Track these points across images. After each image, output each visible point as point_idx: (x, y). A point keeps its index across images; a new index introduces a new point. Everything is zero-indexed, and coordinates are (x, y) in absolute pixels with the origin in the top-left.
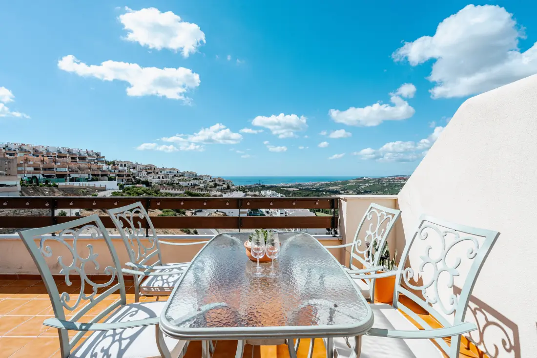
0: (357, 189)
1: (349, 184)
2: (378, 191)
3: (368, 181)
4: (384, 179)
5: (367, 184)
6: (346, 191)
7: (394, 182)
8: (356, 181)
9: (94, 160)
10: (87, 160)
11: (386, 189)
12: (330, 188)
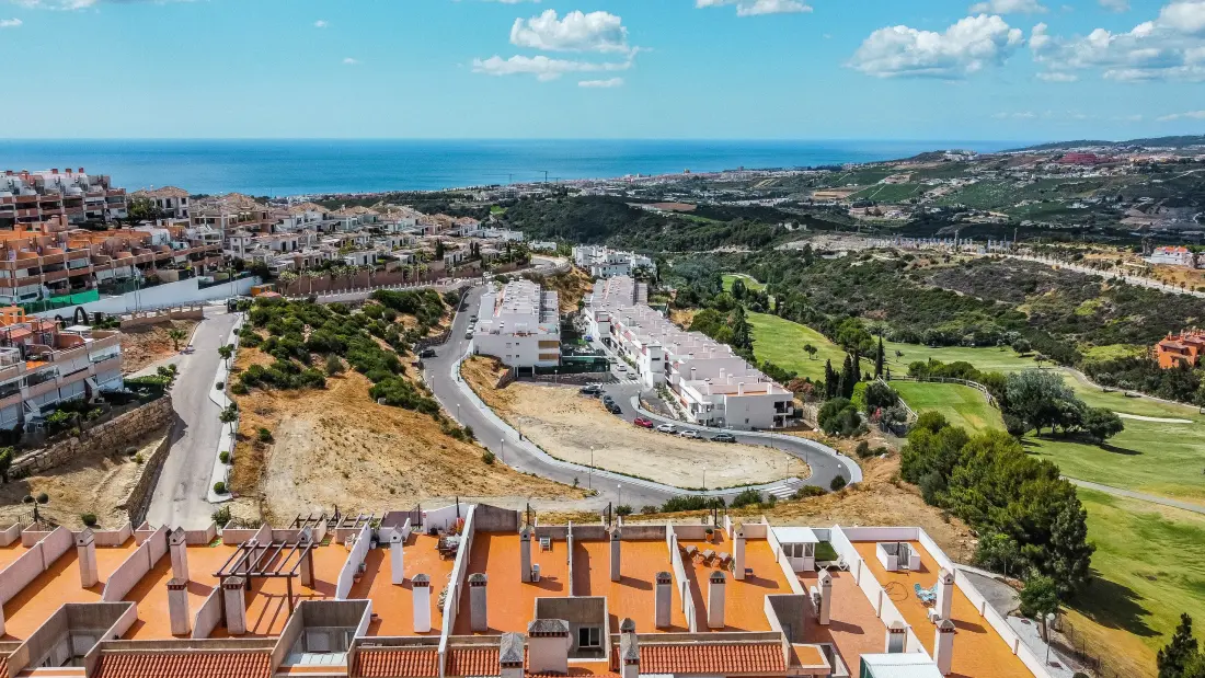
0: (914, 202)
1: (887, 181)
2: (994, 208)
3: (957, 168)
4: (1019, 161)
5: (954, 182)
6: (872, 209)
7: (1057, 171)
8: (915, 165)
9: (100, 203)
10: (85, 207)
11: (1024, 203)
12: (814, 194)
